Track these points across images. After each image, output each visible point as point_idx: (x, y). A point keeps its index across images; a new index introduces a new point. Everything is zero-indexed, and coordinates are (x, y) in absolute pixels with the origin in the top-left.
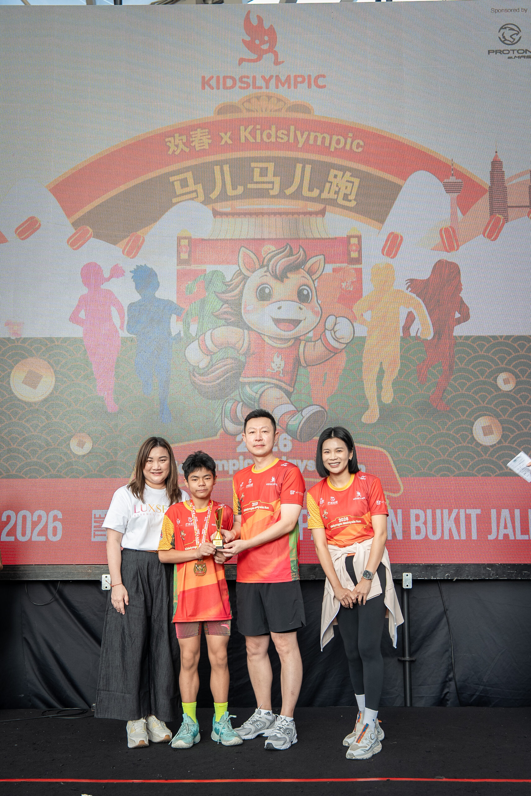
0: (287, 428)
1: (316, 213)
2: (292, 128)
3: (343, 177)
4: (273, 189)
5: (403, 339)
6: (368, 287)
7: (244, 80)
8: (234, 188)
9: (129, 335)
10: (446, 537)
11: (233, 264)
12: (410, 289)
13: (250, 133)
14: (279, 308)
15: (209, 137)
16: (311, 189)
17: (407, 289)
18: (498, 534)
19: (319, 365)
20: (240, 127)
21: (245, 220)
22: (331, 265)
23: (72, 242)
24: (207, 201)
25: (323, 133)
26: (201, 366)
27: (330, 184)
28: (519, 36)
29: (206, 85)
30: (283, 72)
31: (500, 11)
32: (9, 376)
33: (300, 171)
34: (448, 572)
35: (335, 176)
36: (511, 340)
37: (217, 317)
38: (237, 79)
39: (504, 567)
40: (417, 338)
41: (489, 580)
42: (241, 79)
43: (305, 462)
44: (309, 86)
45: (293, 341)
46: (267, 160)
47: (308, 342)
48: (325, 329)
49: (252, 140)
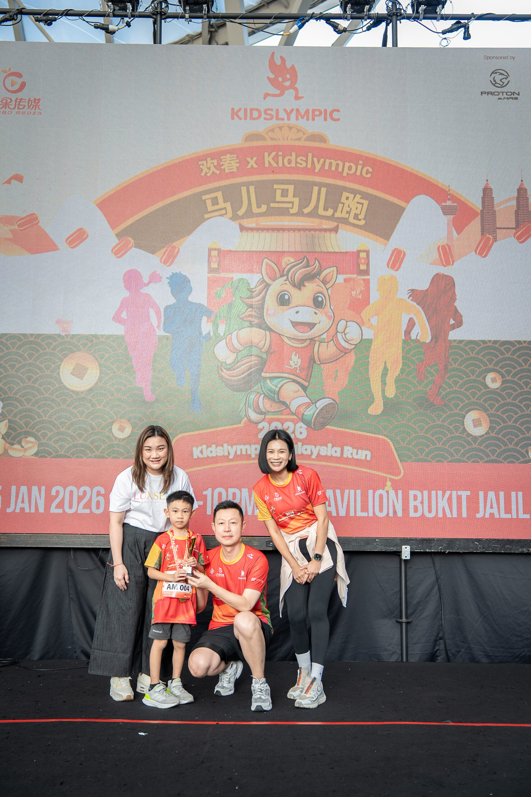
0: (302, 417)
1: (330, 230)
2: (310, 155)
3: (354, 198)
4: (292, 208)
5: (405, 341)
6: (375, 296)
7: (268, 112)
8: (259, 206)
9: (165, 334)
10: (440, 515)
11: (257, 273)
12: (411, 298)
13: (273, 159)
14: (297, 312)
15: (237, 161)
16: (325, 209)
17: (409, 298)
18: (485, 513)
19: (330, 364)
20: (264, 153)
21: (268, 235)
22: (342, 275)
23: (116, 251)
24: (235, 218)
25: (337, 160)
26: (228, 362)
27: (342, 205)
28: (508, 80)
29: (235, 116)
30: (302, 105)
31: (491, 58)
32: (59, 368)
33: (317, 192)
34: (441, 545)
35: (347, 198)
36: (498, 344)
37: (242, 319)
38: (263, 112)
39: (490, 542)
40: (417, 341)
41: (477, 553)
42: (266, 111)
43: (318, 447)
44: (325, 119)
45: (308, 342)
46: (288, 182)
47: (322, 342)
48: (337, 331)
49: (275, 165)
